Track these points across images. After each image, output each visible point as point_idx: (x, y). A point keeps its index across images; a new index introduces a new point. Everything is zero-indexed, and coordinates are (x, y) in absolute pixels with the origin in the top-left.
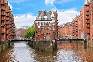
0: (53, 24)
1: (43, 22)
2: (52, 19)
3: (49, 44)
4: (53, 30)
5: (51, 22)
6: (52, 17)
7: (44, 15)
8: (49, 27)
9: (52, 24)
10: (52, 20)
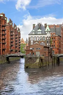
0: (48, 39)
1: (36, 36)
2: (46, 32)
3: (35, 60)
4: (48, 44)
5: (46, 36)
6: (46, 30)
7: (39, 29)
8: (43, 41)
9: (46, 38)
10: (46, 34)
